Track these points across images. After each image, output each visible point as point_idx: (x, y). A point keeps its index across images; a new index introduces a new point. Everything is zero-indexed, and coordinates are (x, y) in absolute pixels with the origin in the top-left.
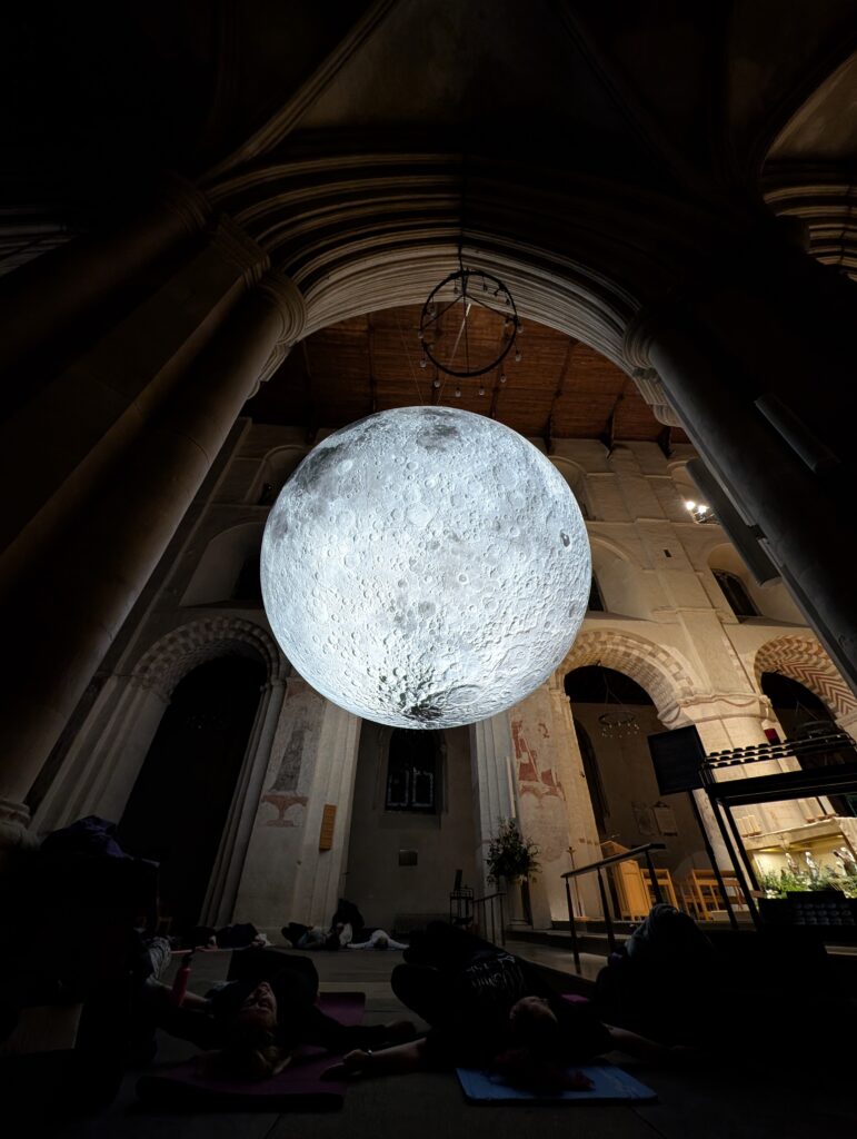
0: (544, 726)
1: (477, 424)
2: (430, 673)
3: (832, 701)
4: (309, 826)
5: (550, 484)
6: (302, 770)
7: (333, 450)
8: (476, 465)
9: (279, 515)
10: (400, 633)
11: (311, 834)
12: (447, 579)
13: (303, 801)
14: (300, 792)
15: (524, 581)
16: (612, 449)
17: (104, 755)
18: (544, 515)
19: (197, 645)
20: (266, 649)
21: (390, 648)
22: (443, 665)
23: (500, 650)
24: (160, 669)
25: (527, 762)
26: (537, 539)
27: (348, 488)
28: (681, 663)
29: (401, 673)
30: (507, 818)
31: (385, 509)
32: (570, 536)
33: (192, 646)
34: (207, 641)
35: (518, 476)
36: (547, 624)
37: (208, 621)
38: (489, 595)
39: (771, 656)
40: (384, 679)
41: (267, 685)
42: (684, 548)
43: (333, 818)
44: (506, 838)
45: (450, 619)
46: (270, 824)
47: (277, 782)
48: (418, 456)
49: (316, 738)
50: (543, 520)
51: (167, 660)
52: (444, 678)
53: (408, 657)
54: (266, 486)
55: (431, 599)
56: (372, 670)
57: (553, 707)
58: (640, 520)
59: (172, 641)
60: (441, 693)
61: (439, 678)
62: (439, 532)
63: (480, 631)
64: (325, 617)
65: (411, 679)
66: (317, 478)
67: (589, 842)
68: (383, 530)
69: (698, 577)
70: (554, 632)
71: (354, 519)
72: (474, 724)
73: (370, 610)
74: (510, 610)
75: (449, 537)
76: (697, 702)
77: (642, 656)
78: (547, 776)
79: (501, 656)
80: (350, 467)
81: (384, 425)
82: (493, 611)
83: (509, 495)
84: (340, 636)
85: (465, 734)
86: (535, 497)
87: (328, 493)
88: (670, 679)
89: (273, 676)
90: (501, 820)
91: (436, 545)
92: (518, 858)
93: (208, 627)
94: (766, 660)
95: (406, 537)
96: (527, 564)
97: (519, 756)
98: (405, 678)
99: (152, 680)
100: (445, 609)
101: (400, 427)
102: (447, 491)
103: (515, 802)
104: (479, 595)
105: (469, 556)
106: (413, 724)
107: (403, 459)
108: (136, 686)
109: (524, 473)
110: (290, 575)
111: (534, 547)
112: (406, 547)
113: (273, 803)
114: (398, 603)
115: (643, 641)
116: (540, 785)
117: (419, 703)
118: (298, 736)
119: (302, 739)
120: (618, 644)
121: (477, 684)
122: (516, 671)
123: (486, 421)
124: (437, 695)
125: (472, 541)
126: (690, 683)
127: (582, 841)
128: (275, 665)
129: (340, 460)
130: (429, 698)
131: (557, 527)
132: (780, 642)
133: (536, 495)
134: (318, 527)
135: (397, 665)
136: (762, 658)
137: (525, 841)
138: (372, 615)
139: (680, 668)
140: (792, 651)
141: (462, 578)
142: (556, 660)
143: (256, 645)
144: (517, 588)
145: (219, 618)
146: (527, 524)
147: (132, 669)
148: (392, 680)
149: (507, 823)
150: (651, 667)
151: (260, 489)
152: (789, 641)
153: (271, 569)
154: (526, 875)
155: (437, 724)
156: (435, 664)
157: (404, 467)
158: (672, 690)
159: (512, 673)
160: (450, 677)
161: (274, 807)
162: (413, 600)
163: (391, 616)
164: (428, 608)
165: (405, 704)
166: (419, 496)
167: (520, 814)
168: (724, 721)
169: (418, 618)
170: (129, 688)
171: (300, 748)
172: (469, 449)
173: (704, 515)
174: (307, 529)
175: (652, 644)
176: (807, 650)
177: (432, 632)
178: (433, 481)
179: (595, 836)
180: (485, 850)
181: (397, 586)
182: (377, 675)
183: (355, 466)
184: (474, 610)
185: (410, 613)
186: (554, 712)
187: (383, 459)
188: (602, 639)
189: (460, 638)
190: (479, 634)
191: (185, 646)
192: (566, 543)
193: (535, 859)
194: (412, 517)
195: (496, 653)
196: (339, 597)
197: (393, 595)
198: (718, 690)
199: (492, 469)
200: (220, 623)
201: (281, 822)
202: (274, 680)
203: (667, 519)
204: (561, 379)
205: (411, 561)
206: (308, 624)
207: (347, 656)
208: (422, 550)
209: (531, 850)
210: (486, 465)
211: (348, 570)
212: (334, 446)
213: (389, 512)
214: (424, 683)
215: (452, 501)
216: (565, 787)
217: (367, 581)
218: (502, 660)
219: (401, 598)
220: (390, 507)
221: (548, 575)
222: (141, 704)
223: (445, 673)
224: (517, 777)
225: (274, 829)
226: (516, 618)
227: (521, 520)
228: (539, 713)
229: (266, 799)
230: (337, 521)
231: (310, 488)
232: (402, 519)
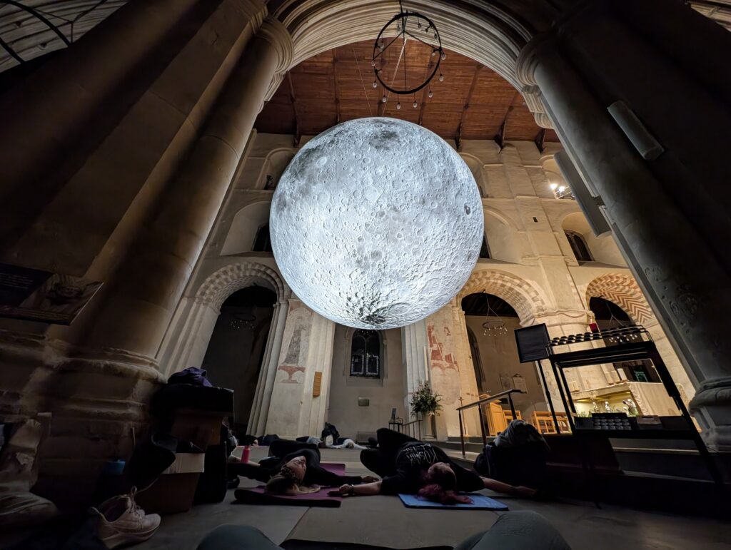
0: (448, 328)
1: (410, 130)
2: (378, 296)
3: (635, 315)
4: (306, 383)
5: (459, 171)
6: (301, 352)
7: (314, 150)
8: (409, 159)
9: (280, 195)
10: (359, 271)
11: (308, 387)
12: (389, 237)
13: (303, 370)
14: (300, 364)
15: (439, 237)
16: (502, 147)
17: (184, 343)
18: (454, 193)
19: (233, 279)
20: (275, 282)
21: (353, 279)
22: (386, 290)
23: (422, 281)
24: (211, 293)
25: (436, 349)
26: (449, 210)
27: (324, 176)
28: (538, 291)
29: (360, 295)
30: (423, 381)
31: (349, 190)
32: (471, 207)
33: (230, 280)
34: (239, 277)
35: (438, 166)
36: (453, 265)
37: (238, 264)
38: (416, 246)
39: (598, 287)
40: (349, 299)
41: (277, 304)
42: (547, 216)
43: (320, 379)
44: (422, 392)
45: (391, 262)
46: (284, 382)
47: (286, 359)
48: (371, 153)
49: (308, 335)
50: (453, 197)
51: (216, 288)
52: (387, 299)
53: (365, 285)
54: (269, 177)
55: (379, 249)
56: (342, 294)
57: (454, 318)
58: (518, 197)
59: (218, 276)
60: (385, 308)
61: (384, 299)
62: (385, 205)
63: (410, 269)
64: (312, 261)
65: (366, 299)
66: (304, 170)
67: (472, 395)
68: (348, 204)
69: (555, 235)
70: (457, 270)
71: (329, 198)
72: (404, 327)
73: (341, 256)
74: (430, 256)
75: (391, 209)
76: (546, 315)
77: (512, 287)
78: (448, 358)
79: (423, 286)
80: (325, 162)
81: (347, 132)
82: (418, 257)
83: (431, 179)
84: (322, 273)
85: (399, 332)
86: (448, 181)
87: (311, 179)
88: (530, 300)
89: (281, 298)
90: (420, 382)
91: (382, 214)
92: (429, 402)
93: (239, 268)
94: (594, 289)
95: (363, 209)
96: (442, 226)
97: (431, 346)
98: (363, 298)
99: (208, 300)
100: (388, 256)
101: (358, 133)
102: (390, 178)
103: (428, 372)
104: (410, 247)
105: (404, 221)
106: (368, 327)
107: (361, 156)
108: (199, 303)
109: (442, 164)
110: (289, 234)
111: (446, 215)
112: (363, 215)
113: (285, 370)
114: (358, 252)
115: (514, 277)
116: (444, 363)
117: (371, 314)
118: (297, 333)
119: (300, 335)
120: (498, 279)
121: (408, 302)
122: (432, 295)
123: (417, 127)
124: (382, 309)
125: (406, 211)
126: (543, 303)
127: (468, 394)
128: (281, 291)
129: (318, 157)
130: (378, 310)
131: (462, 201)
132: (605, 278)
133: (450, 179)
134: (306, 203)
135: (358, 290)
136: (591, 288)
137: (434, 393)
138: (342, 259)
139: (537, 294)
140: (612, 284)
141: (399, 236)
142: (458, 288)
143: (269, 279)
144: (434, 242)
145: (246, 263)
146: (442, 199)
147: (195, 294)
148: (354, 299)
149: (423, 384)
150: (518, 294)
151: (265, 179)
152: (611, 277)
153: (277, 230)
154: (434, 412)
155: (382, 326)
156: (381, 290)
157: (361, 161)
158: (531, 308)
159: (430, 296)
160: (391, 298)
161: (286, 373)
162: (368, 250)
163: (354, 260)
164: (377, 255)
165: (362, 314)
166: (371, 181)
167: (431, 376)
168: (563, 326)
169: (371, 261)
170: (195, 305)
171: (299, 340)
172: (405, 148)
173: (562, 193)
174: (298, 204)
175: (520, 279)
176: (622, 283)
177: (380, 270)
178: (380, 171)
179: (476, 392)
180: (410, 399)
181: (357, 241)
182: (345, 297)
183: (329, 161)
184: (407, 256)
185: (366, 258)
186: (454, 320)
187: (347, 156)
188: (487, 276)
189: (397, 274)
190: (409, 272)
191: (226, 280)
192: (468, 212)
193: (439, 403)
194: (367, 196)
195: (420, 283)
196: (321, 248)
197: (355, 246)
198: (561, 308)
199: (420, 161)
200: (246, 266)
201: (290, 381)
202: (281, 300)
203: (537, 196)
204: (470, 95)
205: (367, 225)
206: (302, 265)
207: (326, 285)
208: (373, 217)
209: (437, 398)
210: (416, 159)
211: (326, 231)
212: (314, 147)
213: (352, 192)
214: (374, 301)
215: (393, 184)
216: (459, 364)
217: (338, 238)
218: (424, 287)
219: (360, 249)
220: (352, 188)
221: (455, 233)
222: (203, 314)
223: (388, 295)
224: (430, 358)
225: (287, 384)
226: (433, 261)
227: (438, 197)
228: (445, 321)
229: (281, 368)
230: (318, 199)
231: (299, 176)
232: (360, 197)
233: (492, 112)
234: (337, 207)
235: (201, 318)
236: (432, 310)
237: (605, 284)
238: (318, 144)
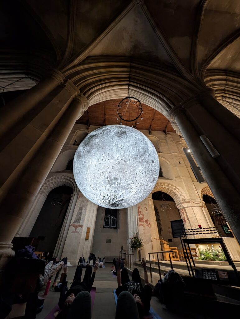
0: (146, 208)
1: (131, 131)
2: (117, 196)
4: (83, 233)
5: (149, 147)
6: (82, 218)
7: (94, 136)
8: (130, 142)
9: (79, 152)
10: (109, 185)
11: (83, 235)
12: (122, 172)
13: (82, 226)
14: (81, 224)
15: (142, 172)
16: (166, 134)
18: (147, 155)
19: (55, 182)
20: (74, 185)
21: (106, 188)
22: (120, 193)
24: (44, 189)
25: (141, 217)
26: (146, 162)
27: (97, 146)
28: (182, 191)
29: (109, 195)
30: (135, 232)
31: (106, 152)
32: (154, 160)
33: (54, 183)
34: (58, 182)
35: (141, 145)
36: (147, 183)
37: (58, 176)
38: (133, 176)
39: (205, 191)
40: (104, 197)
41: (73, 194)
42: (184, 161)
43: (89, 231)
44: (135, 238)
45: (122, 182)
46: (73, 232)
47: (75, 221)
48: (116, 139)
49: (86, 209)
50: (147, 157)
51: (46, 186)
53: (111, 191)
55: (117, 176)
56: (101, 194)
57: (149, 203)
58: (173, 153)
59: (48, 181)
60: (119, 200)
61: (119, 197)
62: (120, 159)
63: (130, 185)
64: (90, 180)
65: (112, 197)
66: (89, 143)
67: (157, 239)
68: (106, 158)
69: (187, 169)
70: (149, 185)
71: (98, 155)
72: (128, 208)
73: (102, 179)
74: (138, 180)
75: (123, 161)
76: (186, 202)
77: (172, 189)
78: (146, 221)
79: (135, 192)
81: (107, 130)
82: (133, 180)
83: (139, 150)
84: (93, 185)
85: (125, 210)
86: (145, 151)
87: (92, 147)
88: (179, 196)
89: (75, 192)
90: (134, 233)
91: (119, 163)
92: (138, 243)
93: (58, 178)
94: (204, 192)
96: (143, 168)
97: (139, 216)
98: (110, 196)
99: (42, 192)
100: (121, 179)
101: (111, 131)
102: (123, 149)
103: (138, 228)
104: (130, 176)
105: (128, 166)
106: (112, 208)
107: (112, 140)
109: (143, 144)
110: (81, 168)
111: (145, 163)
112: (112, 163)
113: (73, 227)
115: (172, 185)
116: (144, 224)
117: (113, 203)
118: (81, 208)
119: (82, 209)
120: (166, 186)
121: (129, 198)
122: (139, 195)
123: (134, 129)
124: (118, 201)
125: (129, 162)
126: (184, 197)
127: (155, 239)
128: (76, 189)
129: (95, 139)
130: (116, 202)
131: (151, 158)
133: (146, 150)
134: (89, 156)
135: (108, 193)
136: (203, 191)
137: (140, 239)
138: (102, 180)
139: (182, 193)
141: (126, 171)
142: (149, 192)
143: (71, 183)
144: (140, 174)
145: (61, 176)
146: (143, 158)
148: (106, 197)
149: (135, 234)
150: (174, 193)
151: (74, 141)
153: (76, 166)
154: (140, 248)
155: (118, 208)
156: (118, 193)
157: (112, 142)
158: (180, 199)
159: (138, 196)
160: (122, 197)
161: (74, 228)
162: (113, 177)
163: (107, 181)
165: (110, 203)
166: (115, 150)
167: (139, 231)
168: (193, 207)
169: (114, 181)
171: (81, 212)
172: (129, 138)
174: (86, 157)
175: (175, 187)
177: (118, 185)
178: (119, 146)
179: (158, 238)
180: (129, 241)
181: (109, 173)
182: (103, 195)
183: (99, 141)
184: (129, 180)
185: (112, 180)
186: (149, 204)
188: (162, 184)
189: (125, 187)
190: (130, 186)
191: (52, 183)
192: (153, 162)
193: (142, 244)
194: (114, 155)
195: (134, 191)
196: (94, 175)
197: (108, 175)
198: (191, 199)
199: (135, 143)
200: (61, 177)
201: (75, 232)
202: (75, 193)
203: (180, 153)
204: (154, 116)
205: (113, 167)
206: (85, 181)
207: (95, 190)
208: (116, 164)
209: (141, 241)
210: (133, 142)
211: (96, 168)
212: (94, 135)
213: (108, 153)
214: (115, 198)
215: (124, 151)
216: (151, 224)
217: (101, 171)
219: (110, 176)
220: (108, 152)
221: (148, 171)
222: (39, 198)
223: (120, 195)
224: (139, 221)
225: (74, 234)
226: (139, 182)
227: (141, 157)
228: (145, 204)
229: (72, 225)
230: (94, 155)
231: (87, 145)
232: (111, 155)
233: (162, 122)
234: (101, 159)
236: (139, 202)
238: (96, 134)
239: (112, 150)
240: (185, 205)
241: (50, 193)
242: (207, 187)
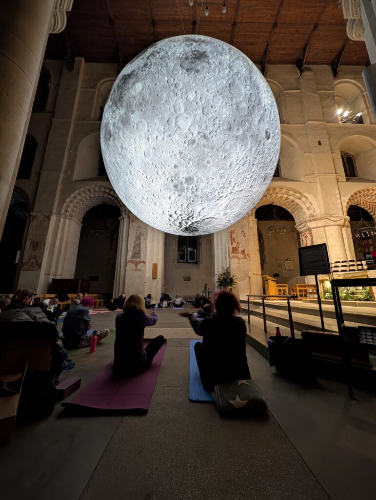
0: (244, 232)
1: (220, 49)
2: (192, 213)
4: (147, 271)
5: (264, 96)
6: (142, 251)
7: (129, 76)
8: (218, 83)
9: (105, 125)
10: (177, 194)
11: (149, 272)
12: (200, 163)
13: (144, 262)
14: (142, 259)
15: (242, 162)
16: (302, 72)
17: (60, 247)
18: (257, 119)
19: (87, 199)
21: (172, 201)
22: (199, 208)
23: (226, 201)
24: (73, 211)
25: (235, 246)
26: (252, 136)
27: (141, 104)
28: (312, 202)
29: (179, 213)
30: (225, 267)
31: (163, 118)
32: (271, 132)
33: (84, 200)
34: (91, 198)
35: (244, 90)
36: (251, 186)
37: (88, 187)
38: (222, 171)
39: (356, 198)
40: (171, 216)
41: (121, 217)
42: (329, 139)
43: (157, 268)
44: (224, 274)
45: (202, 185)
46: (132, 270)
47: (132, 256)
48: (182, 77)
49: (146, 239)
50: (257, 122)
51: (75, 207)
52: (199, 215)
53: (182, 205)
55: (191, 175)
56: (165, 212)
57: (249, 224)
58: (309, 122)
59: (75, 198)
60: (198, 221)
61: (197, 215)
62: (195, 133)
63: (217, 191)
65: (183, 215)
66: (122, 98)
67: (257, 275)
68: (164, 133)
69: (332, 156)
70: (255, 190)
71: (146, 126)
72: (213, 234)
73: (161, 182)
74: (233, 180)
75: (201, 137)
76: (315, 220)
77: (294, 199)
78: (243, 252)
79: (227, 204)
80: (141, 87)
81: (159, 53)
82: (224, 180)
83: (238, 104)
84: (148, 196)
85: (210, 237)
86: (253, 106)
87: (129, 108)
88: (305, 210)
89: (124, 213)
90: (223, 268)
91: (194, 142)
92: (228, 281)
93: (89, 190)
94: (353, 200)
95: (177, 137)
96: (245, 152)
97: (232, 244)
98: (181, 215)
100: (199, 180)
101: (169, 54)
102: (200, 104)
103: (229, 261)
104: (217, 172)
105: (213, 148)
106: (186, 234)
107: (172, 80)
108: (65, 218)
109: (249, 88)
110: (117, 163)
111: (249, 140)
112: (177, 144)
113: (132, 263)
114: (175, 178)
115: (296, 191)
116: (240, 255)
117: (188, 226)
118: (138, 238)
119: (140, 239)
120: (283, 194)
121: (215, 217)
122: (234, 210)
123: (226, 46)
124: (196, 222)
125: (214, 138)
126: (314, 211)
127: (255, 274)
129: (134, 84)
130: (193, 223)
131: (264, 127)
132: (364, 191)
133: (254, 104)
134: (127, 132)
135: (177, 209)
136: (352, 198)
137: (232, 275)
138: (162, 184)
139: (311, 204)
140: (368, 195)
141: (208, 162)
142: (253, 204)
144: (237, 167)
145: (93, 186)
146: (247, 125)
147: (60, 211)
148: (174, 216)
149: (225, 269)
150: (297, 205)
152: (368, 190)
153: (108, 160)
154: (231, 286)
155: (196, 234)
156: (194, 208)
157: (173, 86)
158: (305, 215)
159: (232, 211)
160: (202, 214)
161: (133, 265)
162: (182, 176)
163: (171, 185)
164: (190, 180)
165: (181, 226)
166: (183, 107)
167: (231, 266)
168: (325, 228)
169: (185, 185)
170: (62, 219)
171: (140, 243)
172: (214, 70)
173: (346, 118)
174: (121, 134)
175: (300, 193)
176: (375, 194)
177: (193, 193)
179: (260, 273)
180: (216, 278)
181: (173, 168)
182: (167, 214)
183: (143, 87)
184: (214, 180)
185: (181, 183)
186: (249, 226)
187: (160, 80)
188: (277, 191)
189: (207, 195)
190: (216, 193)
191: (81, 200)
192: (268, 138)
193: (235, 281)
194: (180, 123)
195: (224, 202)
196: (144, 175)
197: (172, 173)
198: (327, 214)
199: (228, 85)
200: (94, 189)
201: (136, 269)
202: (124, 215)
203: (324, 121)
204: (279, 11)
205: (181, 153)
206: (131, 189)
207: (152, 205)
208: (186, 145)
209: (234, 278)
210: (225, 83)
211: (147, 159)
212: (130, 73)
213: (166, 120)
214: (190, 217)
215: (203, 111)
216: (250, 256)
217: (158, 165)
218: (227, 206)
219: (176, 175)
220: (166, 117)
221: (256, 158)
222: (70, 226)
223: (199, 212)
224: (231, 252)
225: (134, 272)
226: (236, 184)
227: (243, 123)
228: (242, 226)
229: (129, 262)
230: (137, 127)
231: (119, 105)
232: (174, 125)
233: (297, 31)
234: (154, 136)
235: (69, 229)
236: (232, 222)
237: (362, 196)
238: (132, 69)
239: (175, 110)
240: (312, 225)
241: (84, 217)
242: (361, 191)
